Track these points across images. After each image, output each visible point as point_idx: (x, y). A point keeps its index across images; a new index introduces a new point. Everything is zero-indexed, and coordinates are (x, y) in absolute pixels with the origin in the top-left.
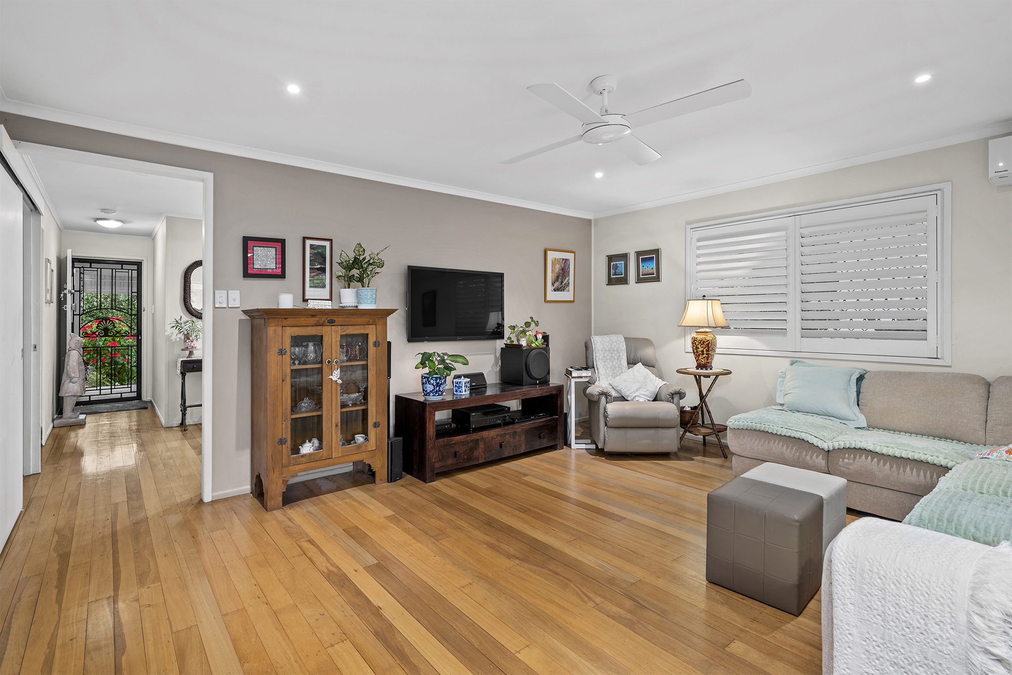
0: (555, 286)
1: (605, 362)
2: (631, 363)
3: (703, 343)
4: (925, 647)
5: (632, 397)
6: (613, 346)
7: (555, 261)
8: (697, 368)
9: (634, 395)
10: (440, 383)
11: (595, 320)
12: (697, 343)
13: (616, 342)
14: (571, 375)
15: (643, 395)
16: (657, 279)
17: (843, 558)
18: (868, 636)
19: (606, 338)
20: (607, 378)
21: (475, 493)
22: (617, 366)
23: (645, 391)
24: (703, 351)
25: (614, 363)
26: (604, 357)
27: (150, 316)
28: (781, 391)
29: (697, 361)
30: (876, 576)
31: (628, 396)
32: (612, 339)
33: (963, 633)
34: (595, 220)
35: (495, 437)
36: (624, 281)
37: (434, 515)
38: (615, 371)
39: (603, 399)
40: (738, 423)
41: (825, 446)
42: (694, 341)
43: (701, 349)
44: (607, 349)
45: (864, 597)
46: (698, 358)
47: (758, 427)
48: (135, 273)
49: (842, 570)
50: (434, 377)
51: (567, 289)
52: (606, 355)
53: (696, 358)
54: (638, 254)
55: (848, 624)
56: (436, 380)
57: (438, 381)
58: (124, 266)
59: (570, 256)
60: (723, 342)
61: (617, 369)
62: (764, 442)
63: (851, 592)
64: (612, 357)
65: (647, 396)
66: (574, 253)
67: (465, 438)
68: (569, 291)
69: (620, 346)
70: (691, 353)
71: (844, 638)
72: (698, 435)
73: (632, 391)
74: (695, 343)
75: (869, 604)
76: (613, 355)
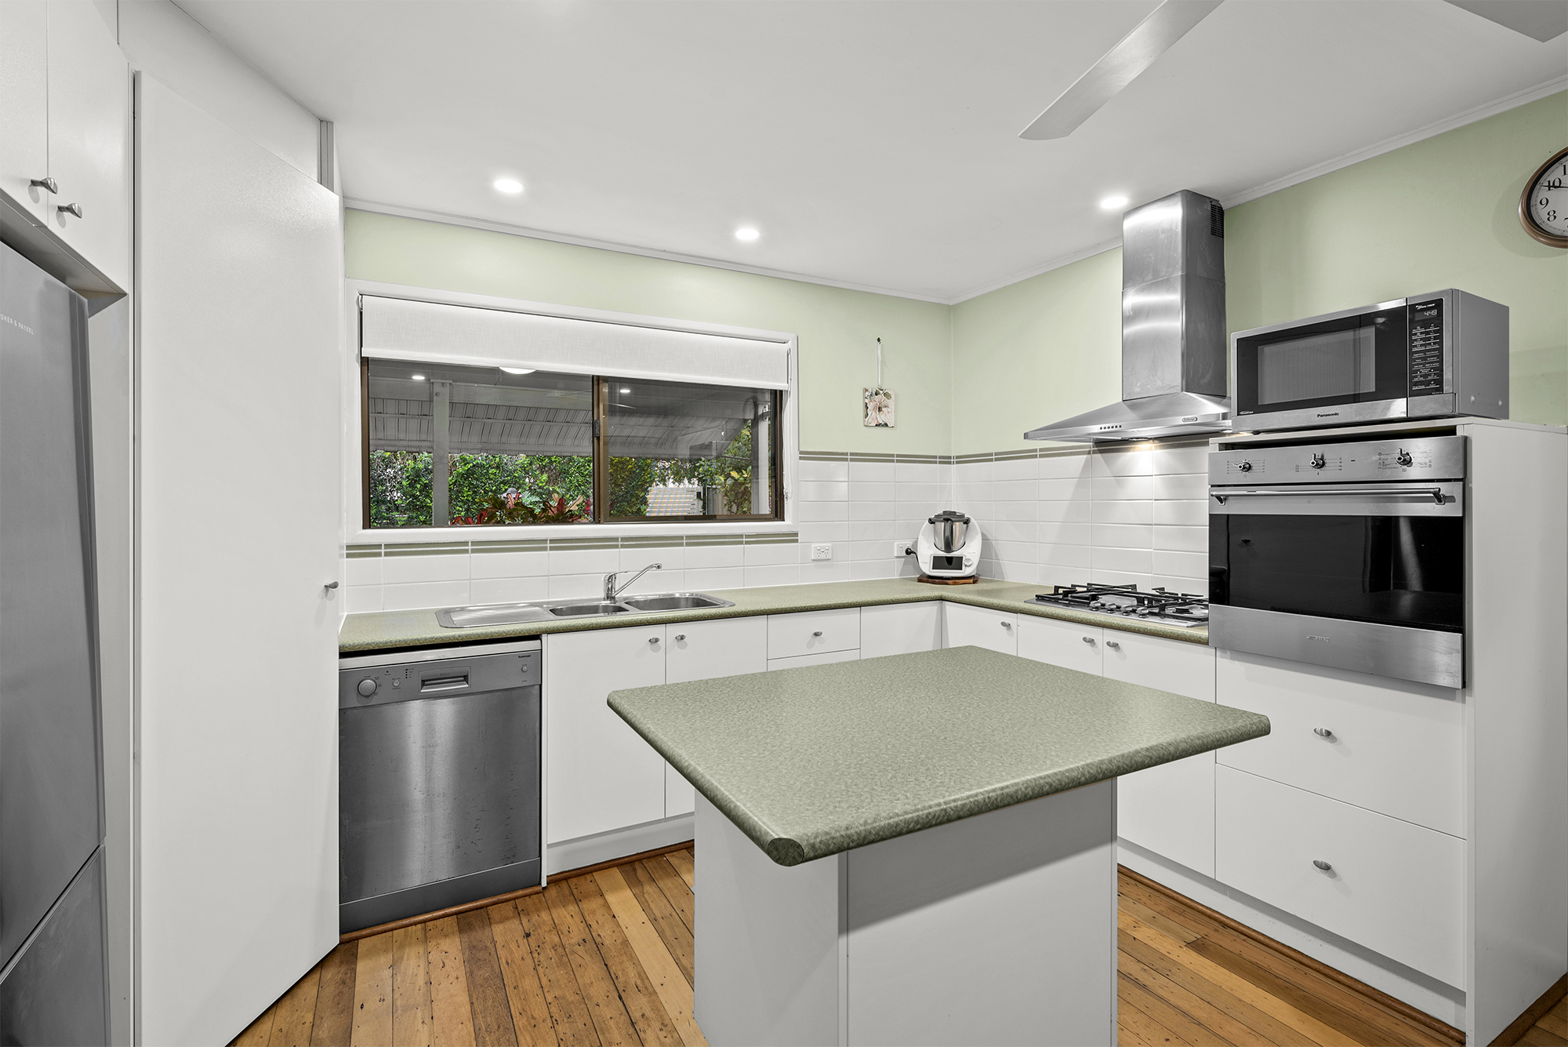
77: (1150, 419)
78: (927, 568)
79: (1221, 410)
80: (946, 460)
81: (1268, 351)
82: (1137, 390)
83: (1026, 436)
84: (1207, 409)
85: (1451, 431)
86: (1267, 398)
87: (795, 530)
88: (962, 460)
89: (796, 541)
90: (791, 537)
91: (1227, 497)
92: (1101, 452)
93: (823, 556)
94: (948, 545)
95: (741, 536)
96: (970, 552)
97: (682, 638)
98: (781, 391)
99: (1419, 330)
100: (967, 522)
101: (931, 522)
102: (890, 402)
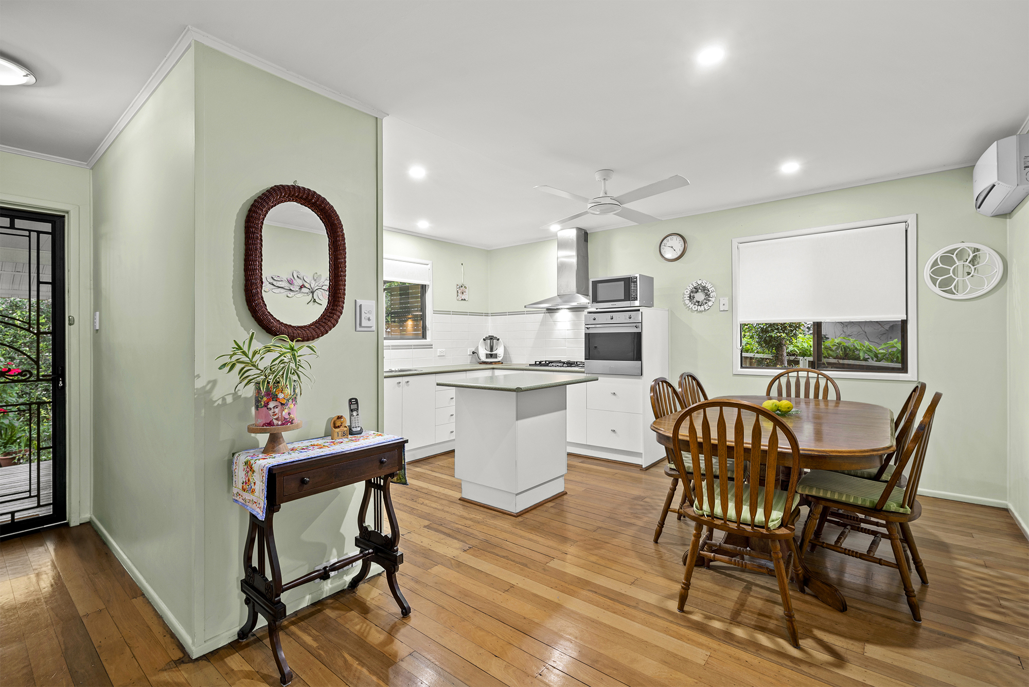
27: (87, 335)
48: (46, 240)
58: (19, 223)
77: (566, 302)
78: (483, 359)
79: (588, 301)
80: (487, 315)
81: (599, 285)
82: (562, 292)
83: (525, 307)
84: (583, 300)
85: (639, 310)
86: (599, 299)
87: (432, 343)
88: (493, 314)
89: (432, 348)
90: (430, 346)
91: (589, 328)
92: (549, 313)
93: (442, 354)
94: (492, 349)
95: (411, 346)
96: (500, 351)
97: (408, 382)
98: (425, 285)
99: (632, 284)
100: (498, 340)
101: (484, 340)
102: (467, 290)
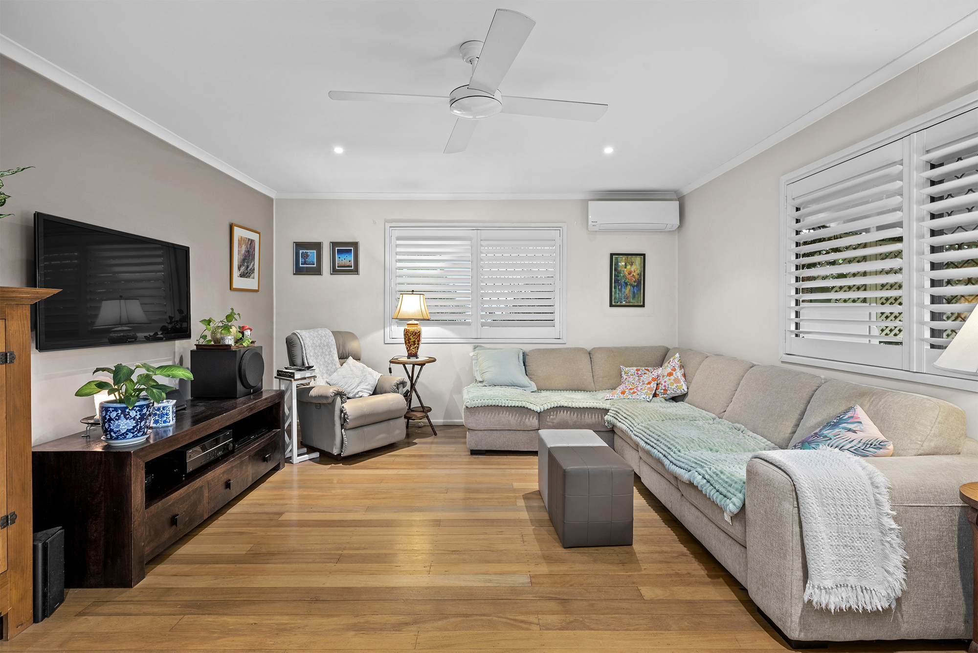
0: (241, 271)
1: (316, 359)
2: (343, 357)
3: (415, 334)
4: (859, 526)
5: (354, 393)
6: (322, 341)
7: (241, 240)
8: (409, 357)
9: (356, 391)
10: (148, 413)
11: (277, 314)
12: (409, 335)
13: (325, 336)
14: (293, 377)
15: (365, 389)
16: (356, 271)
17: (807, 485)
18: (830, 534)
19: (313, 333)
20: (322, 376)
21: (238, 565)
22: (329, 362)
23: (367, 385)
24: (414, 342)
25: (326, 359)
26: (315, 353)
28: (477, 371)
29: (408, 351)
30: (828, 490)
31: (349, 393)
32: (320, 333)
33: (874, 508)
34: (276, 199)
35: (221, 475)
36: (317, 271)
37: (214, 633)
38: (329, 368)
39: (339, 399)
40: (474, 402)
41: (537, 409)
42: (406, 333)
43: (413, 340)
44: (318, 344)
45: (825, 508)
46: (410, 348)
47: (490, 403)
49: (809, 494)
50: (137, 406)
51: (252, 275)
52: (316, 351)
53: (407, 349)
54: (334, 244)
55: (820, 532)
56: (140, 411)
57: (145, 411)
59: (254, 237)
60: (427, 332)
61: (331, 365)
62: (495, 414)
63: (817, 508)
64: (323, 353)
65: (369, 390)
66: (259, 233)
67: (186, 491)
68: (254, 278)
69: (330, 340)
70: (403, 343)
71: (819, 544)
72: (414, 420)
73: (354, 387)
74: (408, 334)
75: (828, 512)
76: (324, 351)
